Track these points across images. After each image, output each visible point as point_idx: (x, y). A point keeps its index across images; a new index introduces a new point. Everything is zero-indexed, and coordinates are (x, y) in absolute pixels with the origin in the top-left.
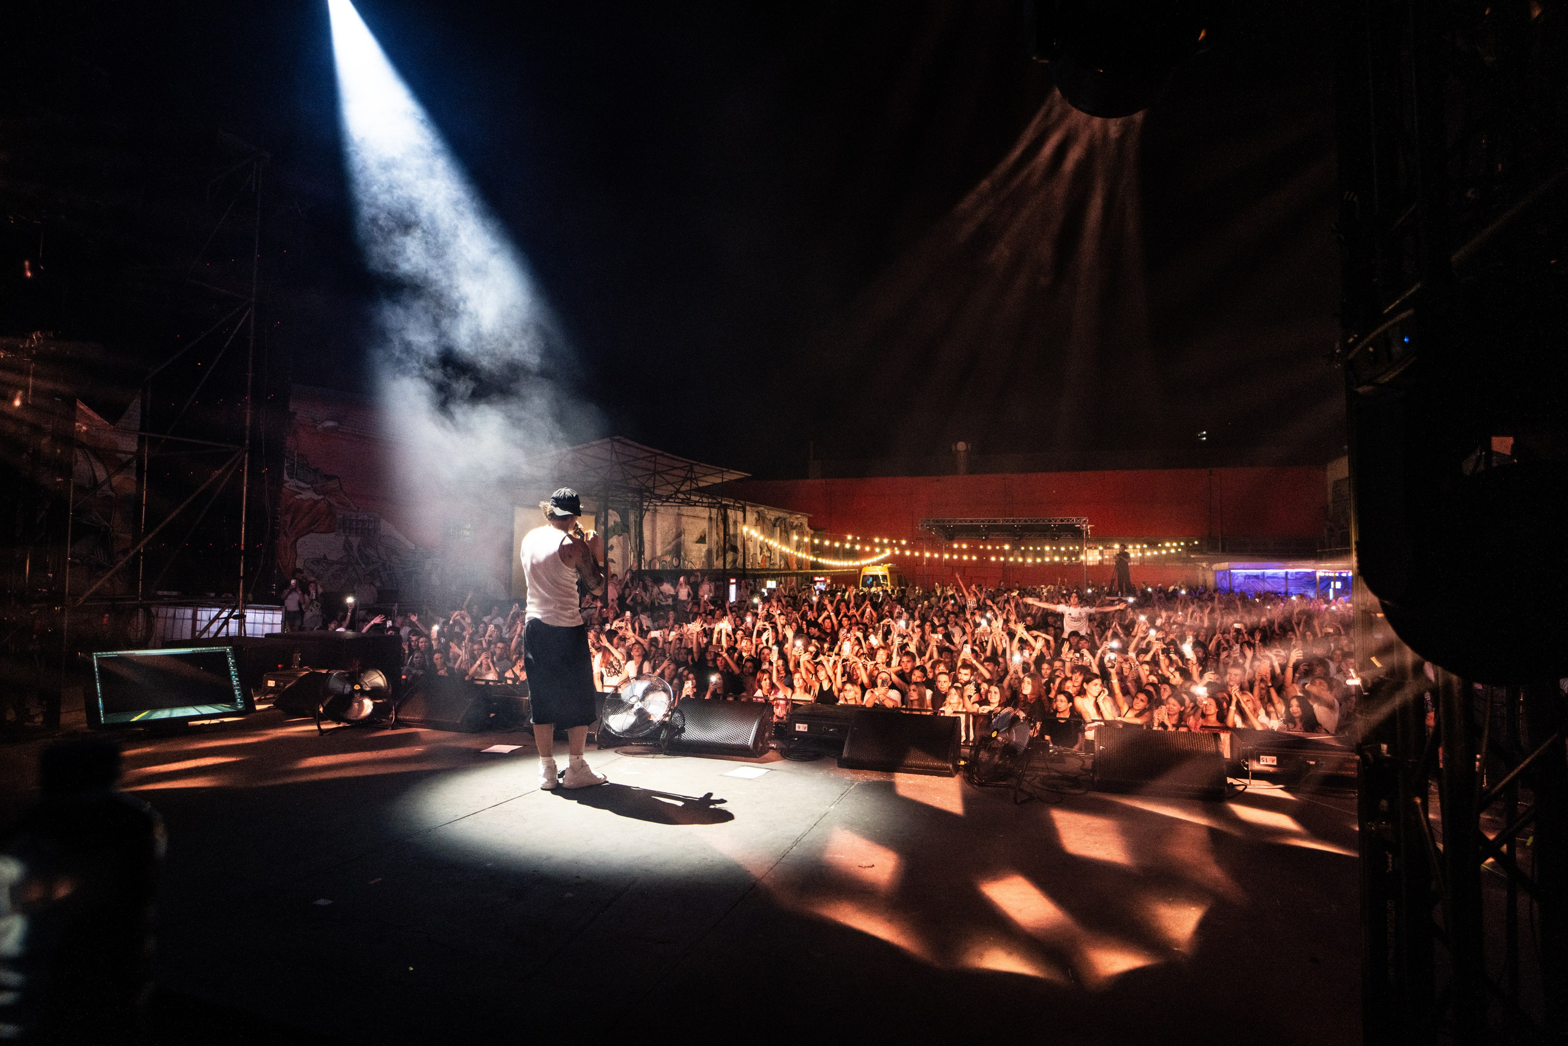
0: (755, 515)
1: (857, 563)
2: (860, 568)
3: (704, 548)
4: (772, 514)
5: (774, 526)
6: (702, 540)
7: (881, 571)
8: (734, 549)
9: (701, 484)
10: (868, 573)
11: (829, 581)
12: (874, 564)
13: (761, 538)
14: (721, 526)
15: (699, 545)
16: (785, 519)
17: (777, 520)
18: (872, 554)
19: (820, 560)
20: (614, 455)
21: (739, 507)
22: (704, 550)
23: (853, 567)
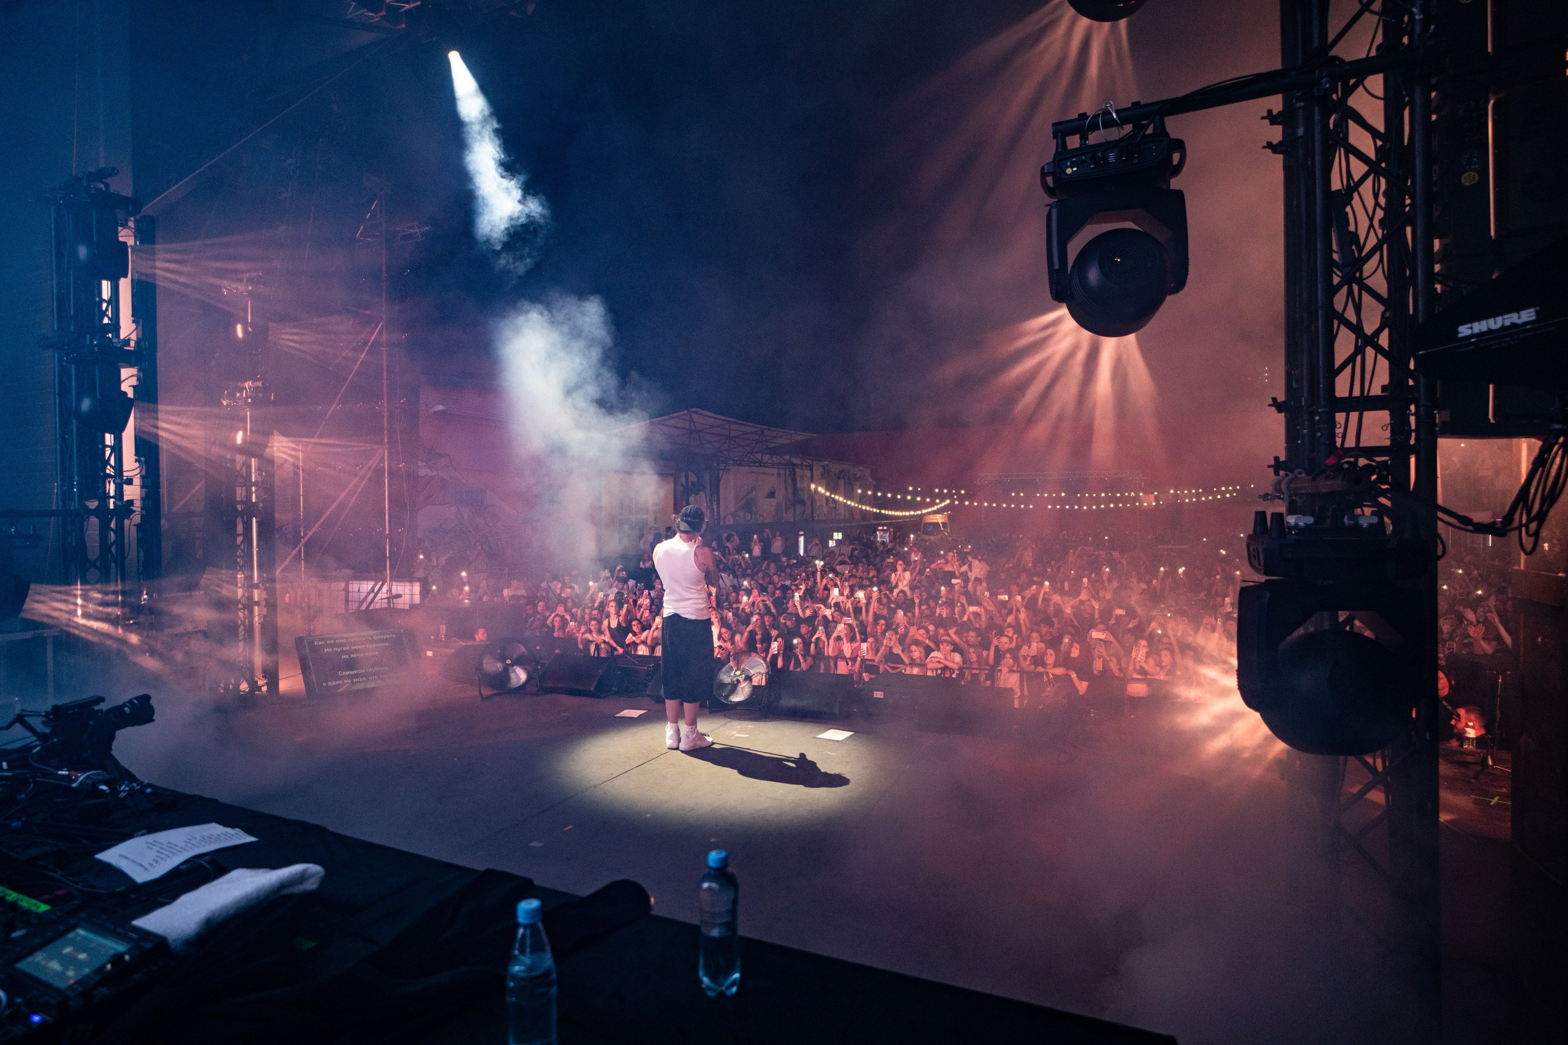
0: (821, 469)
1: (919, 512)
2: (922, 516)
3: (773, 502)
4: (836, 468)
5: (839, 478)
6: (772, 495)
7: (939, 519)
8: (802, 502)
9: (771, 446)
10: (928, 521)
11: (891, 530)
12: (935, 512)
13: (828, 494)
14: (790, 481)
15: (769, 500)
16: (848, 472)
17: (841, 472)
18: (933, 504)
19: (883, 511)
20: (692, 424)
21: (806, 466)
22: (774, 504)
23: (914, 516)
